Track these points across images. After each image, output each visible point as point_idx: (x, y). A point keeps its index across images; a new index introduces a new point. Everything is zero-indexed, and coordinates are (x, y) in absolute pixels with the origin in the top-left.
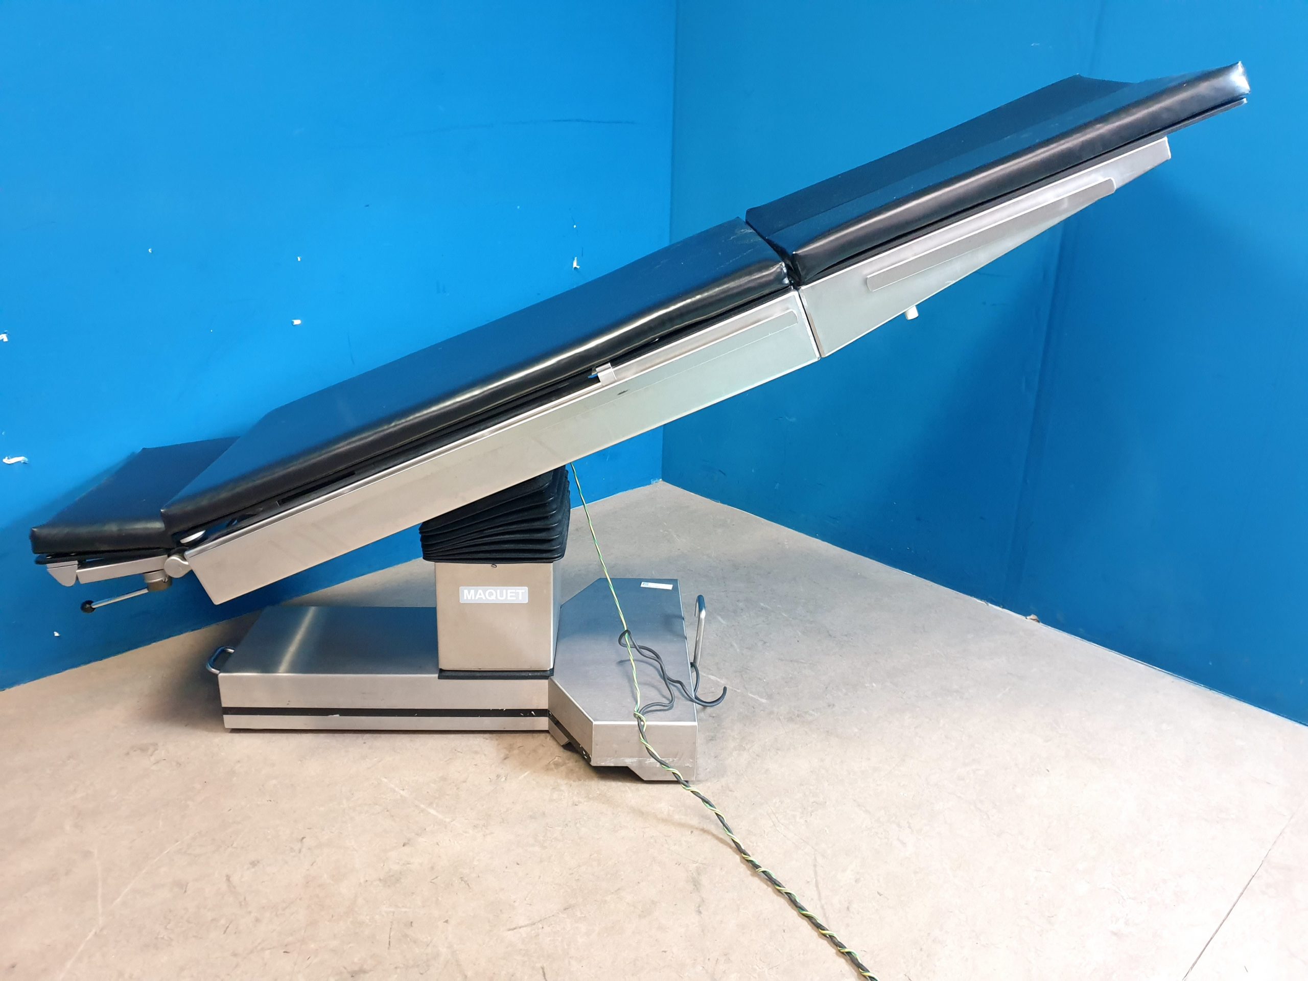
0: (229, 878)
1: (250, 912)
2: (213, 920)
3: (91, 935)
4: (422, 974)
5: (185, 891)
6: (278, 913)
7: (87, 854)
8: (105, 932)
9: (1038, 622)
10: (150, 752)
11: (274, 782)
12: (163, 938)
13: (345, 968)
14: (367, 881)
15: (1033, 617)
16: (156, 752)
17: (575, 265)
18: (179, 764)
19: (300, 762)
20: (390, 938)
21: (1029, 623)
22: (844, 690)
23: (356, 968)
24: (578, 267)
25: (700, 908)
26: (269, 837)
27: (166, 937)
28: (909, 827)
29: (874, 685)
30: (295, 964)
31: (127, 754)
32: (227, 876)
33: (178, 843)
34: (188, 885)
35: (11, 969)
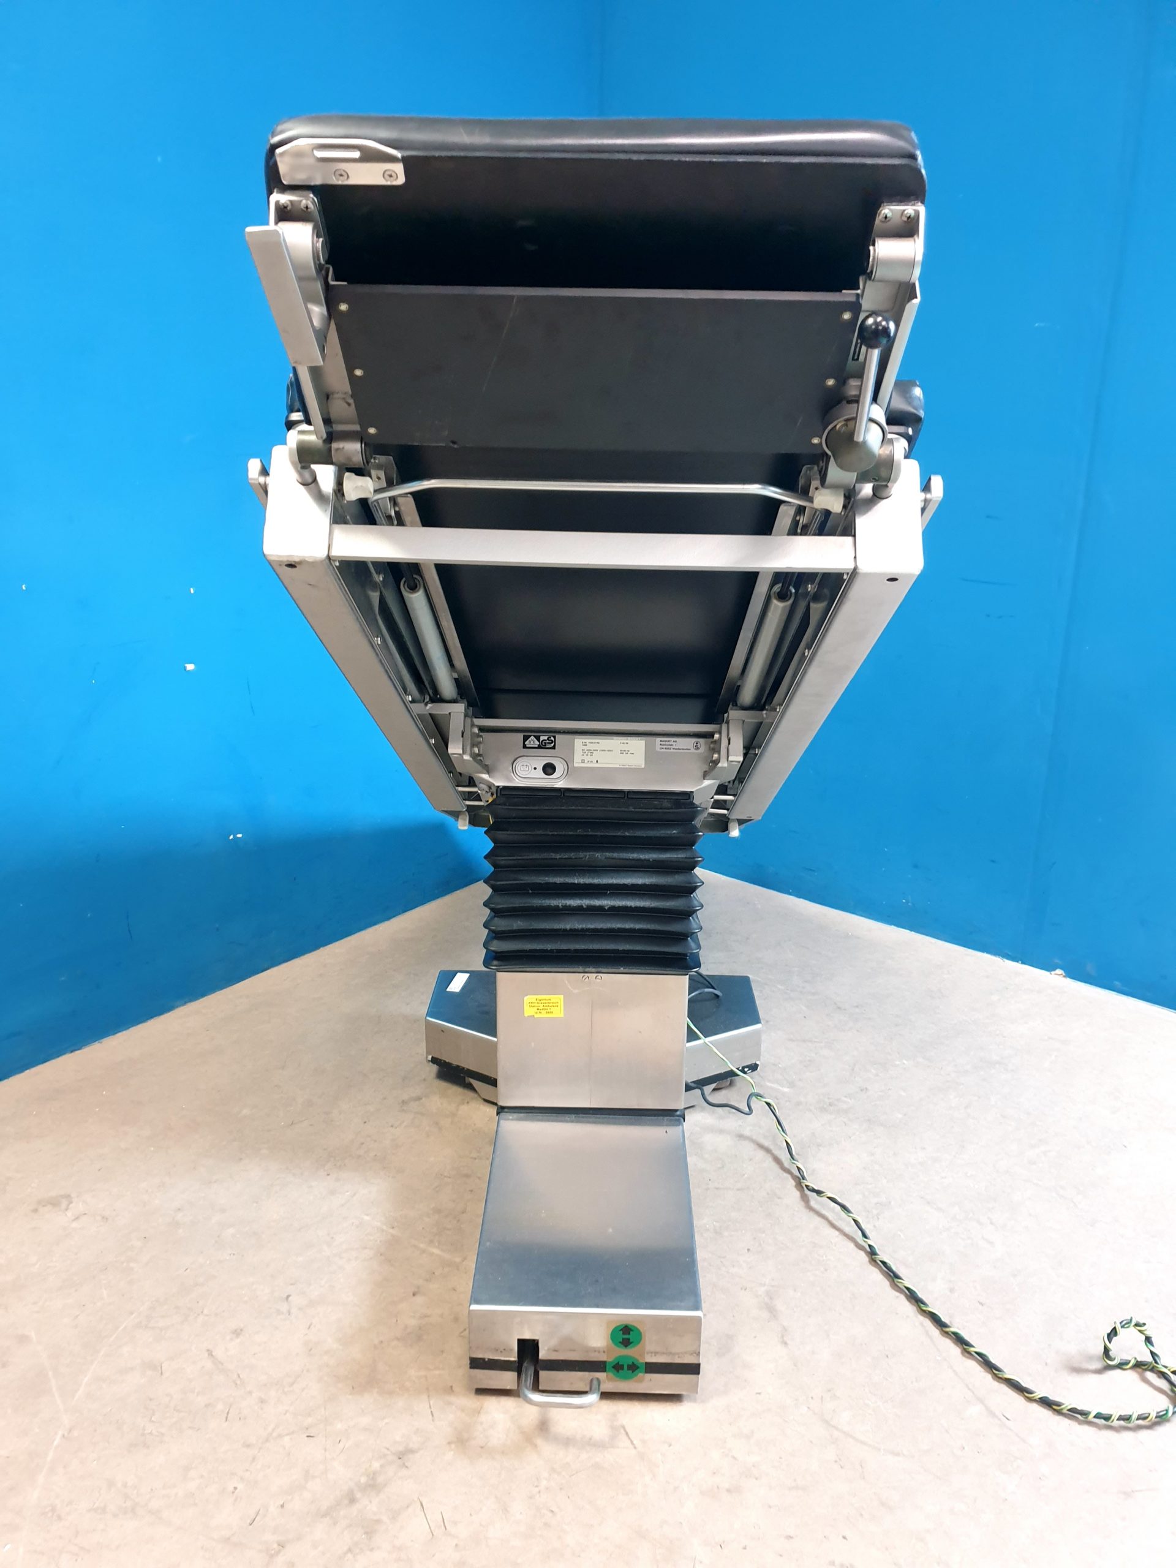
0: (212, 1352)
1: (250, 1393)
2: (207, 1406)
3: (57, 1440)
5: (162, 1374)
6: (286, 1390)
7: (23, 1339)
8: (75, 1433)
9: (1064, 976)
10: (64, 1205)
11: (231, 1231)
12: (151, 1433)
13: (388, 1449)
14: (382, 1342)
15: (1059, 971)
16: (71, 1205)
18: (105, 1219)
19: (255, 1205)
20: (430, 1407)
21: (1056, 979)
22: (873, 1071)
23: (401, 1448)
25: (785, 1338)
26: (246, 1299)
27: (154, 1432)
28: (992, 1223)
29: (905, 1062)
30: (325, 1450)
31: (36, 1211)
32: (208, 1350)
33: (134, 1315)
34: (163, 1365)
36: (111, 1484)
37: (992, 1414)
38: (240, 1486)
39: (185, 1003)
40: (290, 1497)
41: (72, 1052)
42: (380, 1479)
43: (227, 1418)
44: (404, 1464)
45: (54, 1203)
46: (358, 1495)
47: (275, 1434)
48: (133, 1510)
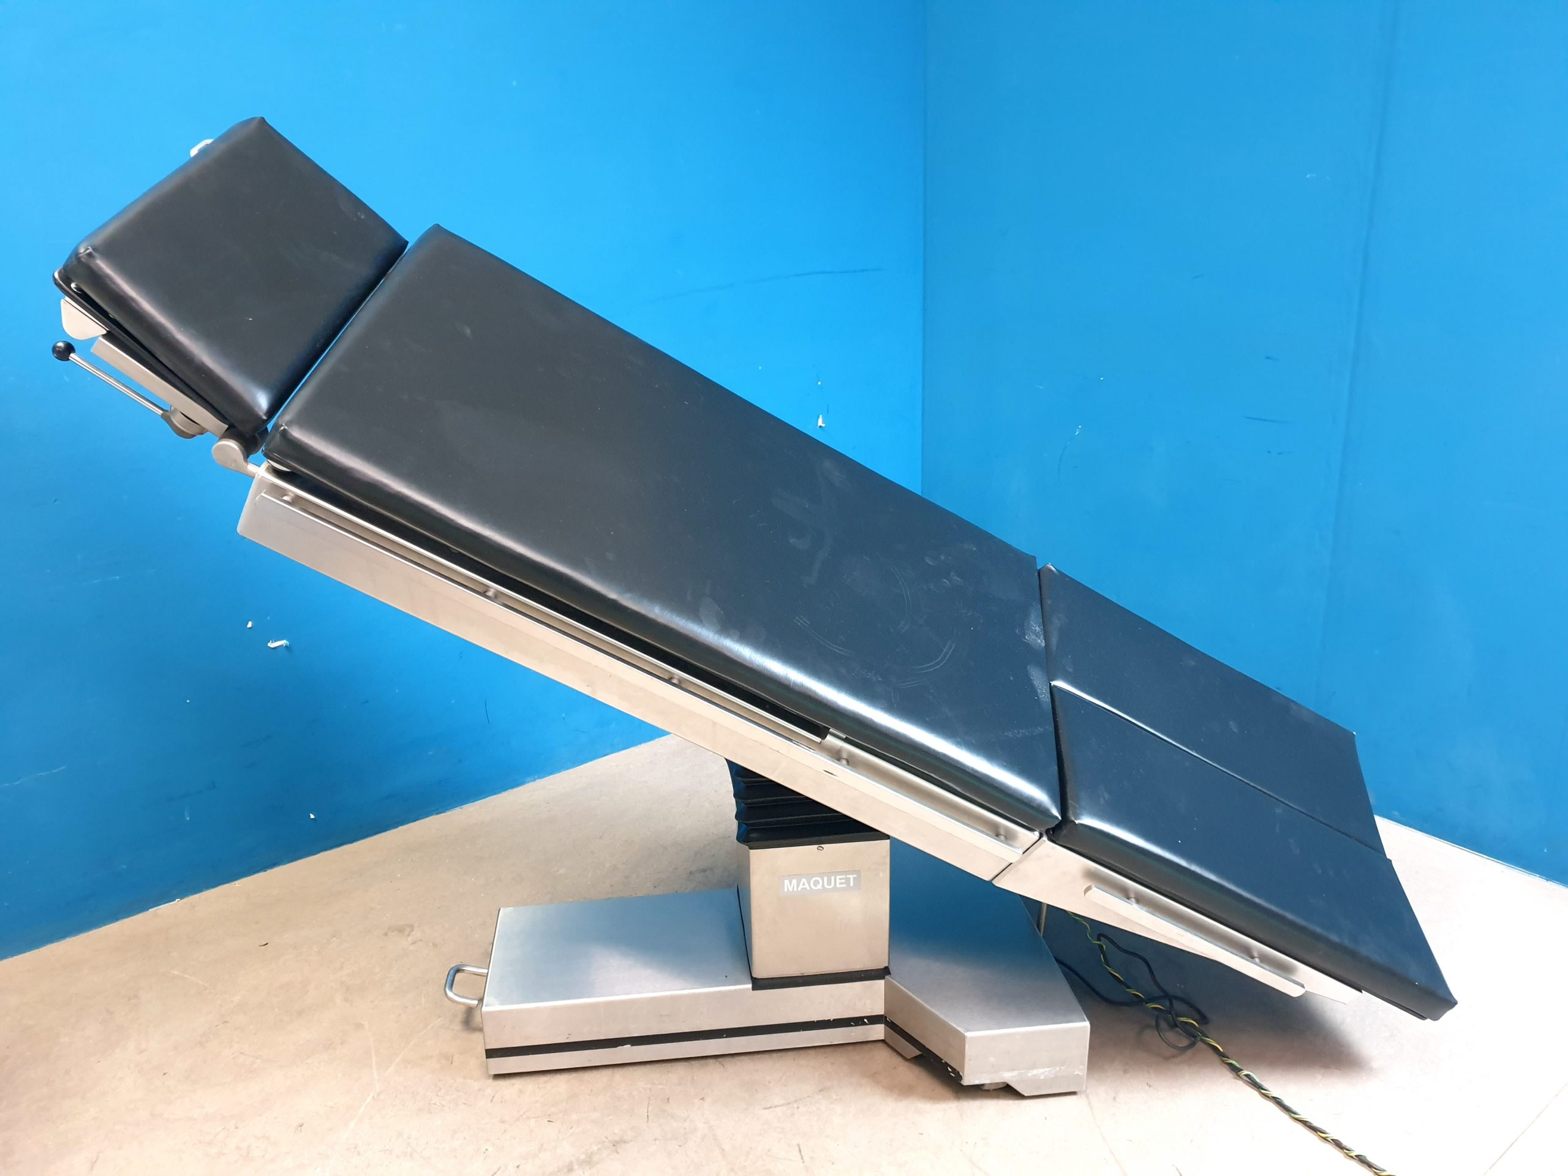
2: (479, 1090)
3: (369, 1099)
4: (680, 1146)
7: (359, 1026)
8: (382, 1097)
10: (407, 933)
12: (435, 1104)
13: (607, 1138)
16: (412, 933)
17: (820, 423)
18: (435, 945)
20: (648, 1112)
23: (617, 1138)
24: (823, 425)
27: (437, 1103)
30: (559, 1132)
31: (386, 934)
33: (439, 1019)
34: (454, 1057)
35: (299, 1128)
36: (399, 1135)
38: (491, 1149)
40: (525, 1162)
41: (437, 814)
42: (595, 1158)
43: (492, 1101)
44: (616, 1150)
45: (400, 930)
46: (576, 1167)
47: (524, 1116)
48: (411, 1155)
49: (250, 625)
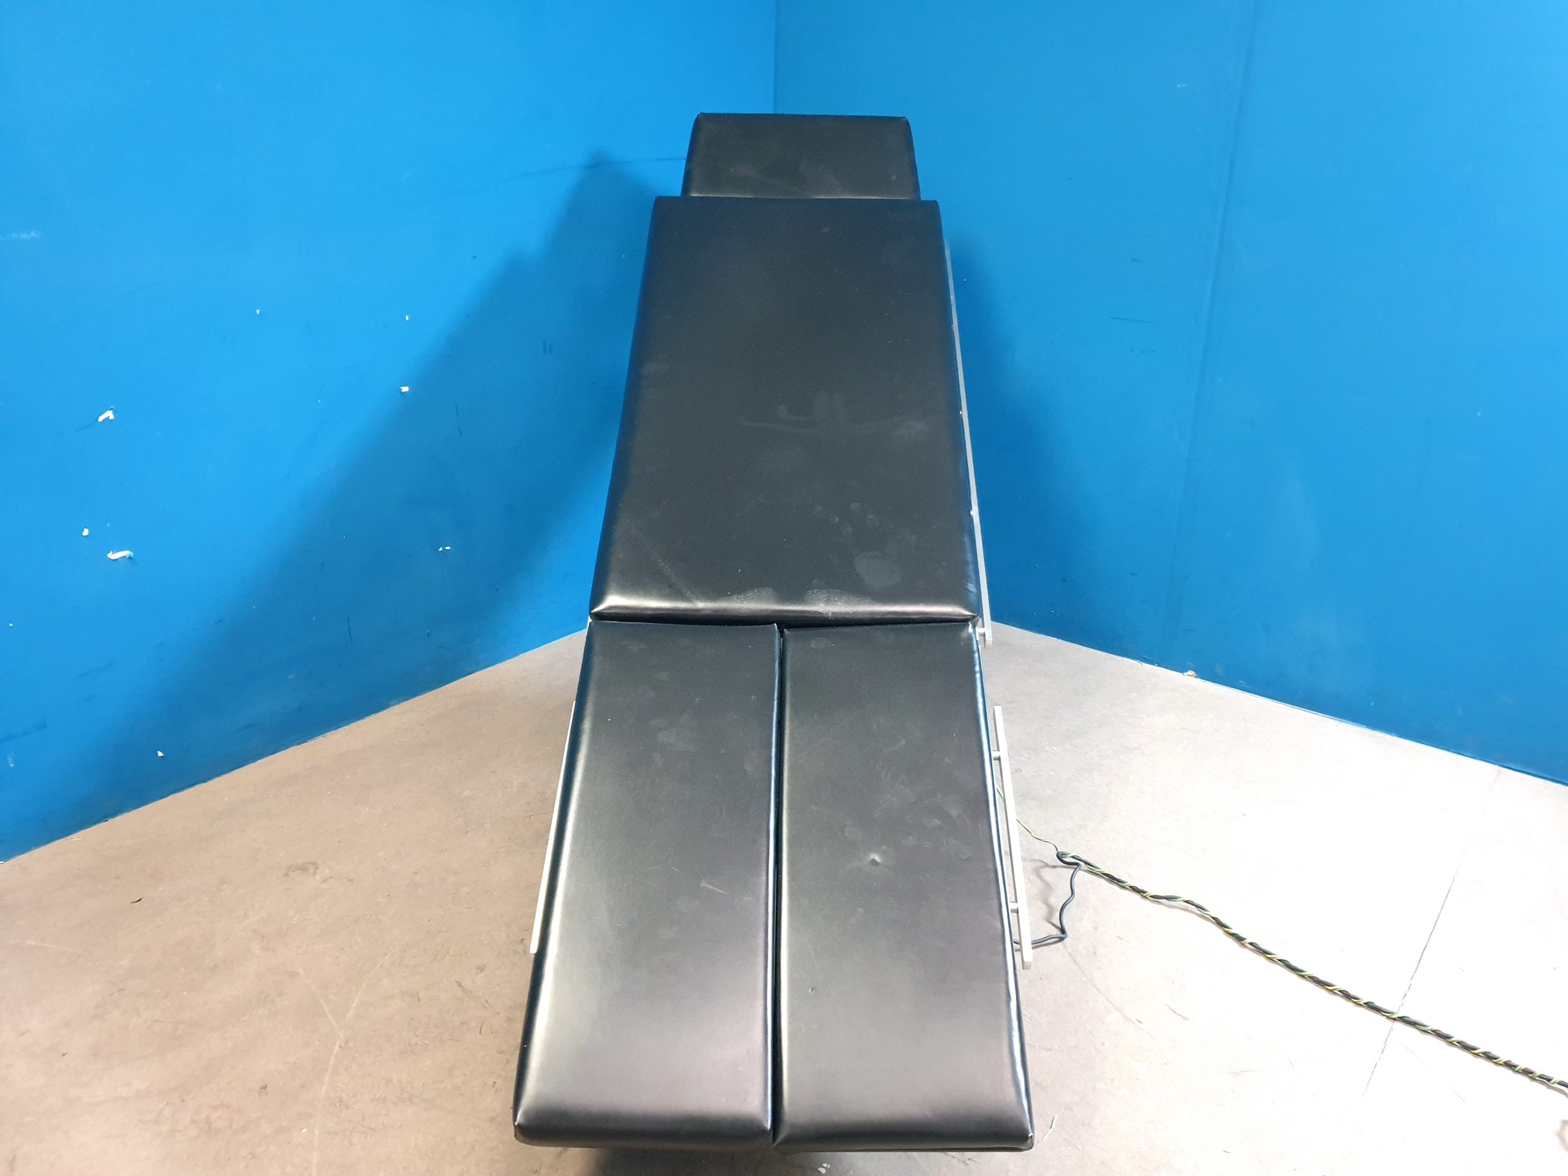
0: (461, 983)
1: (498, 1012)
2: (462, 1023)
3: (336, 1050)
5: (419, 1000)
7: (293, 975)
8: (351, 1044)
9: (1195, 677)
10: (312, 869)
11: (465, 889)
12: (416, 1044)
15: (1191, 673)
16: (318, 871)
18: (351, 881)
19: (485, 868)
21: (1188, 679)
22: (1026, 755)
26: (485, 942)
27: (419, 1043)
29: (1054, 748)
31: (287, 875)
32: (457, 982)
33: (388, 956)
34: (419, 994)
35: (263, 1090)
36: (388, 1081)
37: (1128, 1019)
38: (499, 1081)
39: (399, 702)
41: (298, 744)
43: (480, 1033)
45: (303, 869)
48: (410, 1099)
49: (86, 532)
